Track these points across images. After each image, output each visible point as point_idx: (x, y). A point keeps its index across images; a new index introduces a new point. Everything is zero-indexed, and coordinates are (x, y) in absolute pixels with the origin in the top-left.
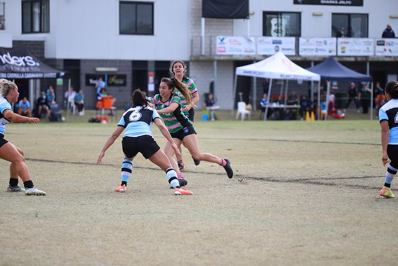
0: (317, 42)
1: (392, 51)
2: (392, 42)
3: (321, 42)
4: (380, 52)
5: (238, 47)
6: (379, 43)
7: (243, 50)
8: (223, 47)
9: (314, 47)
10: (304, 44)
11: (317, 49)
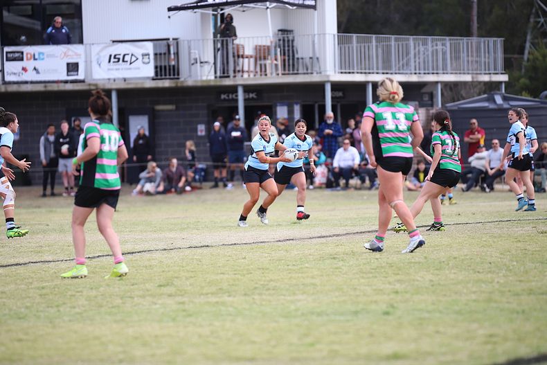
1: (40, 70)
2: (39, 54)
4: (15, 74)
6: (9, 55)
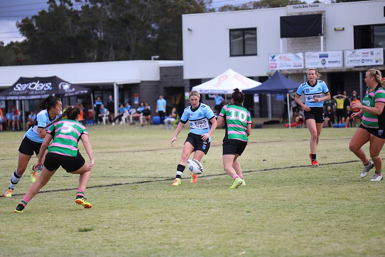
0: (363, 53)
3: (368, 53)
5: (287, 62)
7: (293, 65)
8: (274, 64)
9: (360, 58)
10: (350, 56)
11: (363, 60)
